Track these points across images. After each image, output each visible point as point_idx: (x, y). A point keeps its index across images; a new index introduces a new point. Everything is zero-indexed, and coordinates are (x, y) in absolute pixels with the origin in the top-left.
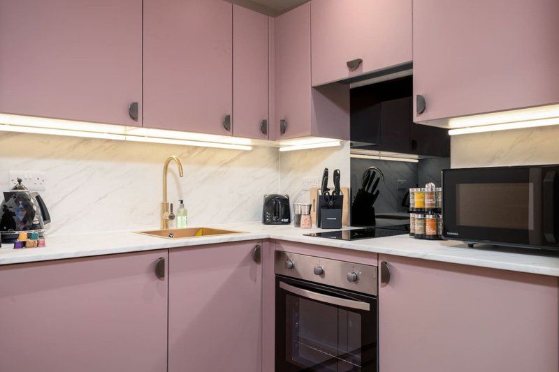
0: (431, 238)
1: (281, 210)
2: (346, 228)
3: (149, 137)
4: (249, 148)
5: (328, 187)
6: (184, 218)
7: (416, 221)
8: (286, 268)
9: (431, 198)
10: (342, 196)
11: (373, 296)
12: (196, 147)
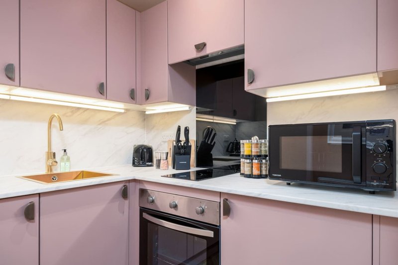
0: (257, 177)
1: (147, 156)
2: (193, 169)
3: (34, 98)
4: (123, 111)
5: (180, 139)
6: (68, 164)
7: (246, 164)
8: (148, 202)
9: (257, 147)
10: (191, 146)
11: (216, 226)
12: (79, 109)
